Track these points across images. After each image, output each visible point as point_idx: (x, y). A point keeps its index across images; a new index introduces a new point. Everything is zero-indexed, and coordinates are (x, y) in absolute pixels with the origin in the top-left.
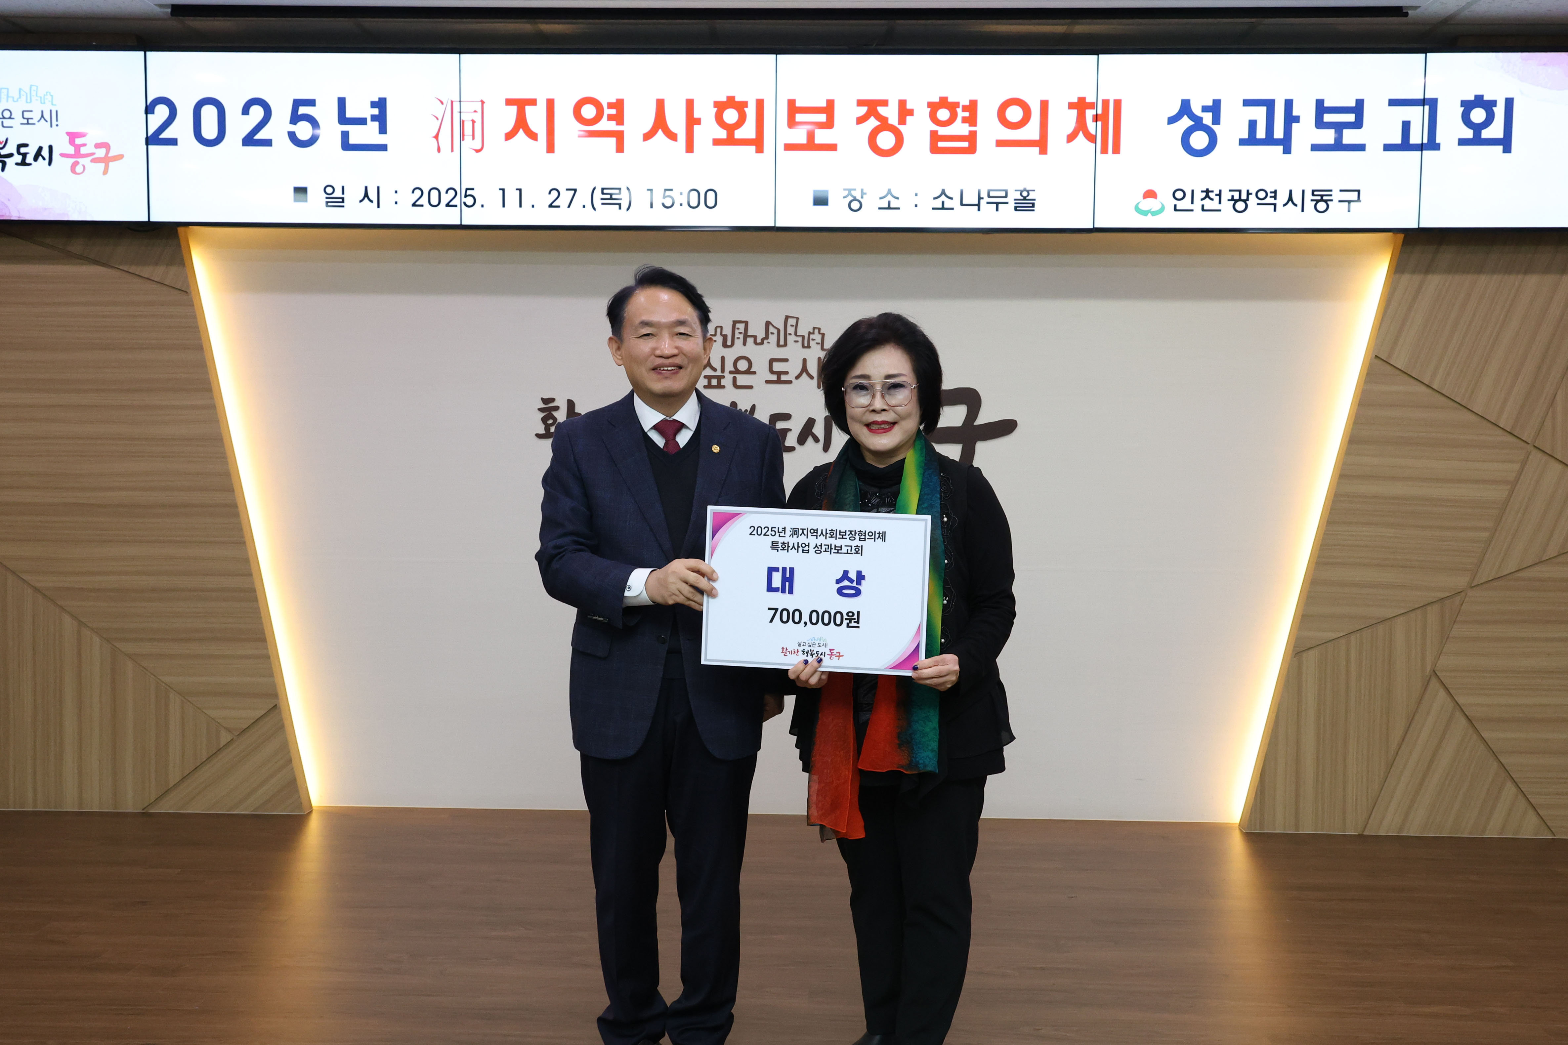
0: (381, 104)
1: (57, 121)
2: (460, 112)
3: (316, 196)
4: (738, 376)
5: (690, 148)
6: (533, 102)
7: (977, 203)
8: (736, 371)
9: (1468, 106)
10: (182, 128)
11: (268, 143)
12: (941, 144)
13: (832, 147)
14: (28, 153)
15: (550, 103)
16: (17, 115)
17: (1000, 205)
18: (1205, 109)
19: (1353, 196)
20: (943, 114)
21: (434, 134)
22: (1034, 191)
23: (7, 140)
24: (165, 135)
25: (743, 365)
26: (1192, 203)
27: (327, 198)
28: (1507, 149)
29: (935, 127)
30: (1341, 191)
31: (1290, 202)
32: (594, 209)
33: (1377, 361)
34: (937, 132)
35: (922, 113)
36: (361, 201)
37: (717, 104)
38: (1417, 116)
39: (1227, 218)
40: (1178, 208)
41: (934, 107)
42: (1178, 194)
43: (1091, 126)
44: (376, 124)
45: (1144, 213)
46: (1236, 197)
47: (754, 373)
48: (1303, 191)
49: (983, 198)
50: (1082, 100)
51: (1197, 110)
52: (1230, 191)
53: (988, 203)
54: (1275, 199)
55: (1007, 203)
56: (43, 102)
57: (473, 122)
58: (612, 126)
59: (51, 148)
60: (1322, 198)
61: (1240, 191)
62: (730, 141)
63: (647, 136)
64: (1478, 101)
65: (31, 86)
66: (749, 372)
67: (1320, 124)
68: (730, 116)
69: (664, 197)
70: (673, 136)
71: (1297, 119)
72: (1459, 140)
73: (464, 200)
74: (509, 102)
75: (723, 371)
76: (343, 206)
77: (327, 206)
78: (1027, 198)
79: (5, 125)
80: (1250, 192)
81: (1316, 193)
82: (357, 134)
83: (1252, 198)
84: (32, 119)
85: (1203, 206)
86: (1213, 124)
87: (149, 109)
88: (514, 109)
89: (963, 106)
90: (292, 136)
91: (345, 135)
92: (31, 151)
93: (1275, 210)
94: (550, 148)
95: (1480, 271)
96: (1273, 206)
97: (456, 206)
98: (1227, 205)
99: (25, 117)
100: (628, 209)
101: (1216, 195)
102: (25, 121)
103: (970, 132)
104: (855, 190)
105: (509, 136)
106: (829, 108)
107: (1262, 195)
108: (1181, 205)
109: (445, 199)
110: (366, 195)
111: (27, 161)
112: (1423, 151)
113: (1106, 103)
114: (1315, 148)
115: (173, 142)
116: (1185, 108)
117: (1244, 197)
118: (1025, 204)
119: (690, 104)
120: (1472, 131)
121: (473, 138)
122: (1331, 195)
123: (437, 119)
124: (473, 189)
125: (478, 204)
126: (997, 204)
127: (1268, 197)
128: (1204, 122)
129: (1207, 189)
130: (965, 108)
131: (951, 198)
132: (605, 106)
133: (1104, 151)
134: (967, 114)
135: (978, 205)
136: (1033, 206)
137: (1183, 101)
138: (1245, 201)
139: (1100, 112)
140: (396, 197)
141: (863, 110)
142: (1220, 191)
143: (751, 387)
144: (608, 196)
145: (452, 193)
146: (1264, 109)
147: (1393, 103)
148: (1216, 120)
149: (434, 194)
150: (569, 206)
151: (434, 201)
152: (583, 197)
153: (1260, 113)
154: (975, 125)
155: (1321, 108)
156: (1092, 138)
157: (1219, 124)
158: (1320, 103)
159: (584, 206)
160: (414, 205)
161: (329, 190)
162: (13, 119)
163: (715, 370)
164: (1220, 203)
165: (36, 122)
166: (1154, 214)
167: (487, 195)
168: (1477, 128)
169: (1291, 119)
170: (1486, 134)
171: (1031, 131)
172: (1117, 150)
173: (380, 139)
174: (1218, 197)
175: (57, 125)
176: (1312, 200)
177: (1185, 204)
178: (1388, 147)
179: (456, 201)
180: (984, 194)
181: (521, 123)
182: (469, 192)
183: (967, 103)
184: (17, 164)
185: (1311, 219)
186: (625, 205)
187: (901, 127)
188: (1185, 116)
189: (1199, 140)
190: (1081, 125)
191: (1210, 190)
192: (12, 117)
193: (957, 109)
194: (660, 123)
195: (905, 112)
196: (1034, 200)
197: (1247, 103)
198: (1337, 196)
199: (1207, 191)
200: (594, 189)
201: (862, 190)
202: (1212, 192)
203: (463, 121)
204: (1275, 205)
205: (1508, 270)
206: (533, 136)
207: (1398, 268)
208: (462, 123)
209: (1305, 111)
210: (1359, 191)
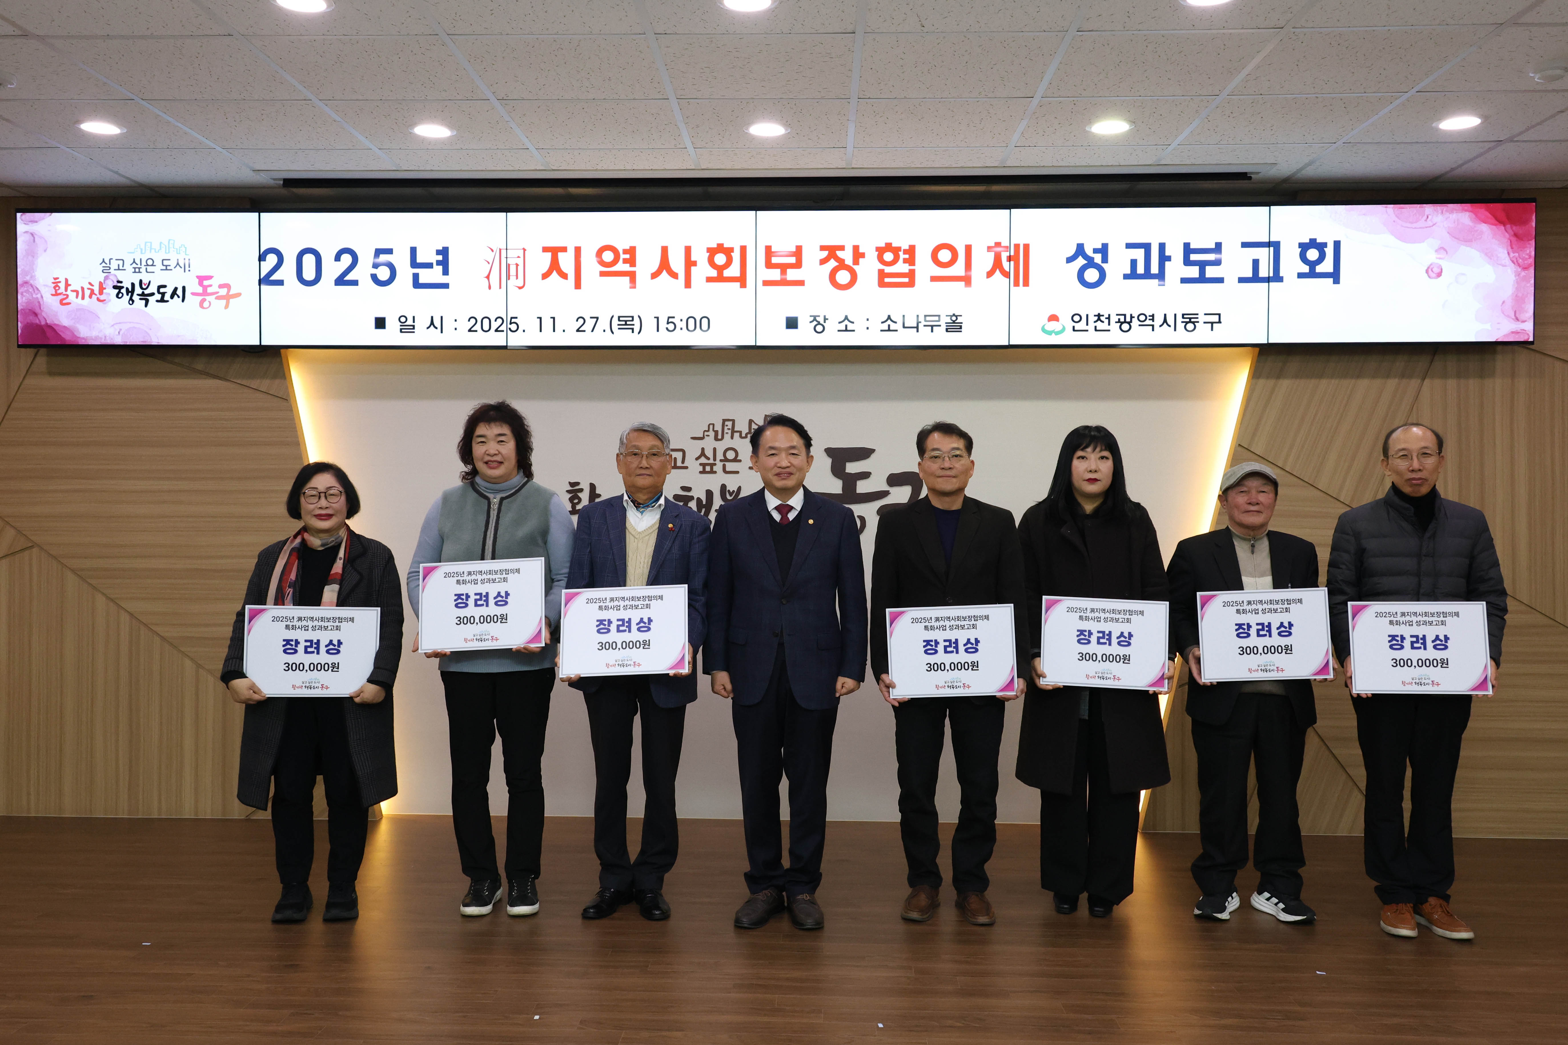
0: (444, 252)
1: (189, 267)
2: (507, 258)
3: (392, 324)
4: (727, 464)
5: (688, 284)
6: (564, 249)
7: (916, 326)
8: (726, 460)
9: (1304, 247)
10: (287, 271)
11: (355, 283)
12: (887, 280)
13: (801, 283)
14: (166, 292)
15: (578, 250)
16: (158, 263)
17: (934, 327)
18: (1096, 251)
19: (1216, 318)
20: (888, 256)
21: (486, 275)
22: (961, 316)
23: (150, 282)
24: (274, 277)
25: (731, 455)
26: (1087, 325)
27: (401, 326)
28: (1337, 281)
29: (882, 267)
30: (1205, 314)
31: (1165, 324)
32: (613, 333)
33: (1240, 449)
34: (883, 270)
35: (871, 257)
36: (428, 328)
37: (709, 250)
38: (1264, 255)
39: (1114, 336)
40: (1076, 329)
41: (881, 251)
42: (1076, 318)
43: (1006, 265)
44: (441, 267)
45: (1049, 333)
46: (1122, 320)
47: (740, 461)
48: (1175, 315)
49: (920, 322)
50: (998, 244)
51: (1089, 252)
52: (1117, 315)
53: (924, 326)
54: (1153, 321)
55: (940, 326)
56: (178, 252)
57: (517, 265)
58: (626, 267)
59: (184, 288)
60: (1190, 320)
61: (1125, 315)
62: (720, 278)
63: (655, 275)
64: (1313, 243)
65: (169, 240)
66: (736, 460)
67: (1187, 262)
68: (720, 259)
69: (668, 323)
70: (674, 275)
71: (1169, 258)
72: (1298, 273)
73: (509, 326)
74: (545, 249)
75: (715, 459)
76: (414, 332)
77: (401, 332)
78: (956, 322)
79: (148, 271)
80: (1133, 316)
81: (1185, 316)
82: (426, 276)
83: (1135, 320)
84: (170, 266)
85: (1096, 327)
86: (1102, 263)
87: (262, 258)
88: (549, 255)
89: (904, 250)
90: (374, 278)
91: (416, 277)
92: (169, 291)
93: (1153, 330)
94: (578, 285)
95: (1321, 376)
96: (1151, 327)
97: (503, 331)
98: (1115, 327)
99: (164, 264)
100: (639, 333)
101: (1106, 318)
102: (164, 268)
103: (910, 270)
104: (819, 316)
105: (545, 276)
106: (798, 252)
107: (1142, 318)
108: (1078, 326)
109: (495, 325)
110: (432, 323)
111: (166, 299)
112: (1270, 283)
113: (1017, 246)
114: (1184, 281)
115: (280, 283)
116: (1080, 250)
117: (1128, 319)
118: (954, 326)
119: (688, 250)
120: (1308, 267)
121: (517, 278)
122: (1197, 318)
123: (489, 263)
124: (516, 318)
125: (520, 329)
126: (932, 326)
127: (1147, 320)
128: (1095, 261)
129: (1099, 314)
130: (905, 252)
131: (896, 322)
132: (621, 252)
133: (1016, 284)
134: (907, 256)
135: (917, 328)
136: (961, 328)
137: (1078, 245)
138: (1129, 323)
139: (1012, 254)
140: (456, 325)
141: (825, 254)
142: (1109, 315)
143: (737, 472)
144: (624, 323)
145: (500, 321)
146: (1142, 251)
147: (1245, 245)
148: (1105, 259)
149: (486, 321)
150: (592, 331)
151: (486, 327)
152: (603, 323)
153: (1139, 254)
154: (914, 265)
155: (1188, 249)
156: (1006, 274)
157: (1107, 262)
158: (1187, 246)
159: (604, 331)
160: (470, 330)
161: (403, 319)
162: (155, 266)
163: (708, 459)
164: (1109, 324)
165: (173, 268)
166: (1057, 333)
167: (527, 322)
168: (1312, 265)
169: (1164, 258)
170: (1319, 269)
171: (958, 269)
172: (1026, 283)
173: (443, 279)
174: (1107, 320)
175: (189, 271)
176: (1182, 322)
177: (1081, 326)
178: (1242, 280)
179: (503, 328)
180: (921, 319)
181: (555, 266)
182: (513, 320)
183: (908, 248)
184: (157, 301)
185: (1181, 337)
186: (637, 328)
187: (855, 267)
188: (1080, 257)
189: (1092, 275)
190: (997, 264)
191: (1101, 314)
192: (154, 264)
193: (899, 252)
194: (665, 265)
195: (858, 255)
196: (962, 323)
197: (1129, 246)
198: (1202, 318)
199: (1099, 316)
200: (613, 317)
201: (825, 316)
202: (1103, 316)
203: (509, 265)
204: (1153, 326)
205: (1344, 376)
206: (564, 276)
207: (1255, 374)
208: (508, 266)
209: (1176, 252)
210: (1219, 315)
